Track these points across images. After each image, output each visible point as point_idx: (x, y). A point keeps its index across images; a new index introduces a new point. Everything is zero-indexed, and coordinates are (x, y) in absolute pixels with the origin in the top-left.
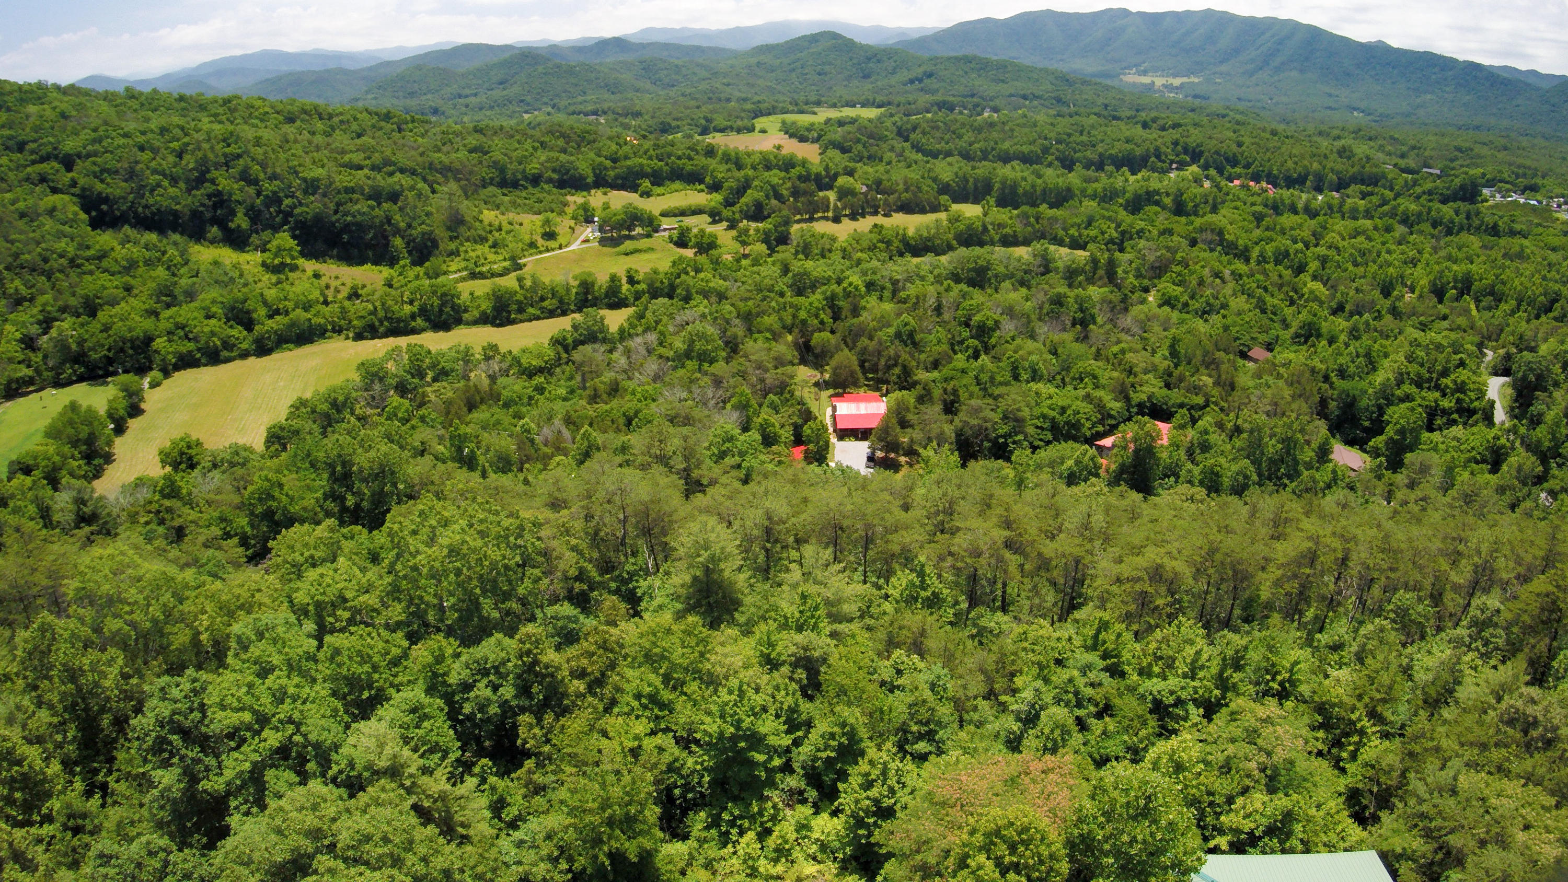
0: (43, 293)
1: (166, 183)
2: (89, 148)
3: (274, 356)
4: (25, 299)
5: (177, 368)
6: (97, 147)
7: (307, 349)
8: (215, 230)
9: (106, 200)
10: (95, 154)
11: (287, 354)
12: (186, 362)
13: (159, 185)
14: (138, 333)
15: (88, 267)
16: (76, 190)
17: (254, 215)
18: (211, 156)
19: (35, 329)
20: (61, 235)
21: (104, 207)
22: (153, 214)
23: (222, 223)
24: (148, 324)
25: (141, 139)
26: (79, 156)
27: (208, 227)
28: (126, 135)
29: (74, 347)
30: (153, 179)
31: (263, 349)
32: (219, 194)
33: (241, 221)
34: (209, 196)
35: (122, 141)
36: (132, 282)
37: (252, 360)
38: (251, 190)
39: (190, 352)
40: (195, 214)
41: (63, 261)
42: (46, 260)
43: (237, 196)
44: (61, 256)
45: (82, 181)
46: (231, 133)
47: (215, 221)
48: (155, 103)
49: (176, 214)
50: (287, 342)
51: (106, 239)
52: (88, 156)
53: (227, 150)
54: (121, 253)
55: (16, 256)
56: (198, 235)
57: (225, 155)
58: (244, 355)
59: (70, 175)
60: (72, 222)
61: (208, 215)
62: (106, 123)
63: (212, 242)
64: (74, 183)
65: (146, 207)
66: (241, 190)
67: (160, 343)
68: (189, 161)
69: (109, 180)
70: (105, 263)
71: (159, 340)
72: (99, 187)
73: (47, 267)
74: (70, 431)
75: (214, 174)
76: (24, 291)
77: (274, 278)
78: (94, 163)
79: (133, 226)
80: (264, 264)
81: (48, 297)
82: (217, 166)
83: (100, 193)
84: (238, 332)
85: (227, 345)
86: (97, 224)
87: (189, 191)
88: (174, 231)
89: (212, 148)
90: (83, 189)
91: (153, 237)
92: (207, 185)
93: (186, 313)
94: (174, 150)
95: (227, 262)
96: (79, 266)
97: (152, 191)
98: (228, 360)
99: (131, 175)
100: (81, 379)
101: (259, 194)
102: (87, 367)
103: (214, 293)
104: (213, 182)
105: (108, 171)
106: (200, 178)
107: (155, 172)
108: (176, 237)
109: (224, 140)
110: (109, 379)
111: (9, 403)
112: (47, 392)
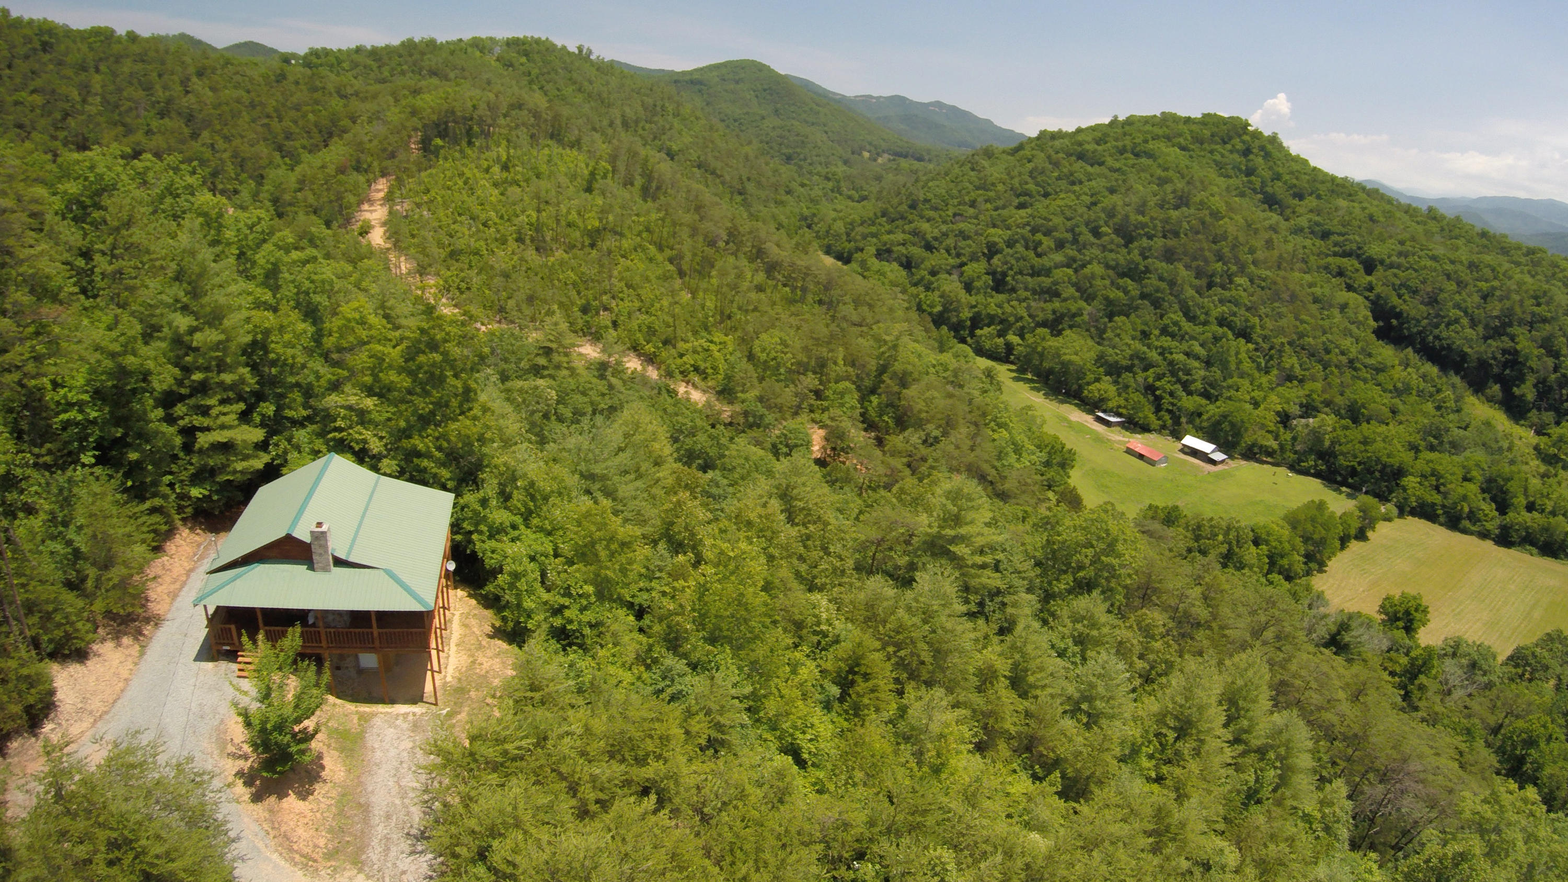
0: (1314, 379)
1: (1465, 321)
2: (1394, 258)
3: (1513, 552)
4: (1296, 378)
5: (1413, 513)
6: (1402, 260)
7: (1548, 563)
8: (1495, 389)
9: (1398, 315)
10: (1399, 267)
11: (1527, 557)
12: (1425, 512)
13: (1457, 321)
14: (1395, 462)
15: (1364, 373)
16: (1372, 296)
17: (1544, 390)
18: (1518, 310)
19: (1295, 410)
20: (1347, 333)
21: (1394, 322)
22: (1442, 348)
23: (1507, 385)
24: (1404, 457)
25: (1449, 267)
26: (1382, 262)
27: (1490, 383)
28: (1434, 258)
29: (1327, 443)
30: (1454, 313)
31: (1504, 539)
32: (1516, 352)
33: (1527, 391)
34: (1505, 352)
35: (1429, 263)
36: (1401, 407)
37: (1489, 544)
38: (1550, 362)
39: (1434, 504)
40: (1483, 364)
41: (1344, 359)
42: (1328, 351)
43: (1533, 363)
44: (1343, 353)
45: (1379, 289)
46: (1545, 293)
47: (1499, 379)
48: (1457, 231)
49: (1464, 356)
50: (1532, 544)
51: (1386, 353)
52: (1391, 266)
53: (1536, 309)
54: (1398, 373)
55: (1301, 336)
56: (1478, 386)
57: (1533, 314)
58: (1484, 535)
59: (1369, 278)
60: (1359, 324)
61: (1496, 370)
62: (1413, 239)
63: (1490, 400)
64: (1370, 288)
65: (1437, 337)
66: (1539, 358)
67: (1411, 481)
68: (1495, 308)
69: (1406, 297)
70: (1381, 377)
71: (1411, 478)
72: (1395, 300)
73: (1326, 357)
74: (1309, 527)
75: (1516, 330)
76: (1298, 371)
77: (1543, 468)
78: (1395, 275)
79: (1417, 351)
80: (1536, 448)
81: (1318, 385)
82: (1521, 323)
83: (1394, 307)
84: (1488, 508)
85: (1472, 516)
86: (1382, 334)
87: (1486, 338)
88: (1457, 373)
89: (1521, 301)
90: (1378, 297)
91: (1433, 370)
92: (1505, 338)
93: (1446, 463)
94: (1480, 290)
95: (1500, 428)
96: (1355, 369)
97: (1448, 325)
98: (1465, 531)
99: (1433, 301)
100: (1318, 475)
101: (1556, 369)
102: (1329, 467)
103: (1480, 456)
104: (1512, 338)
105: (1408, 288)
106: (1497, 330)
107: (1457, 306)
108: (1456, 380)
109: (1536, 297)
110: (1344, 489)
111: (1243, 463)
112: (1283, 471)
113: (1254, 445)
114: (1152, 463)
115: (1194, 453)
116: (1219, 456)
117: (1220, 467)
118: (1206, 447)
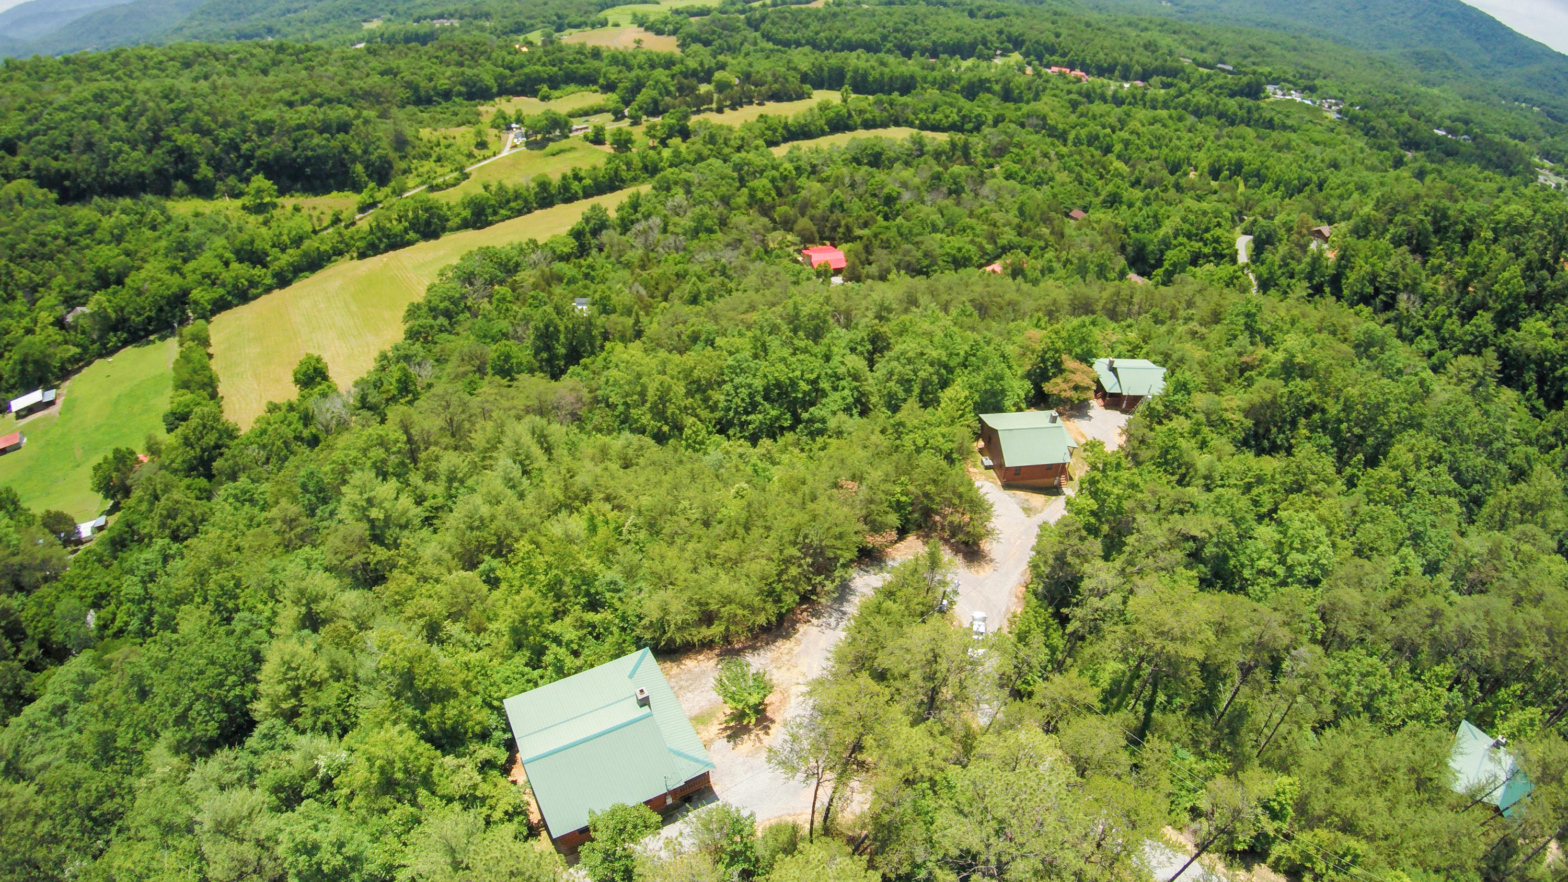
0: (52, 276)
1: (126, 147)
2: (28, 128)
3: (296, 286)
4: (38, 285)
5: (214, 313)
6: (36, 126)
7: (321, 274)
8: (180, 184)
9: (67, 175)
10: (36, 133)
11: (306, 281)
12: (221, 306)
13: (119, 151)
14: (173, 289)
15: (84, 242)
16: (31, 173)
17: (216, 164)
18: (159, 114)
19: (61, 310)
20: (44, 218)
21: (67, 182)
22: (122, 180)
23: (187, 177)
24: (175, 281)
25: (80, 109)
26: (19, 138)
27: (173, 183)
29: (113, 315)
30: (112, 146)
31: (283, 281)
32: (178, 149)
33: (206, 172)
34: (170, 153)
36: (131, 247)
37: (276, 292)
38: (208, 140)
39: (222, 296)
40: (160, 172)
41: (60, 242)
42: (43, 245)
43: (197, 149)
44: (55, 238)
45: (33, 163)
47: (178, 176)
49: (142, 175)
50: (302, 271)
51: (88, 213)
52: (30, 136)
53: (172, 106)
54: (107, 223)
55: (12, 247)
56: (166, 192)
57: (172, 111)
58: (269, 290)
59: (18, 159)
60: (43, 204)
61: (172, 171)
62: (29, 101)
63: (182, 195)
64: (26, 167)
65: (113, 174)
66: (198, 142)
67: (196, 294)
69: (63, 156)
70: (98, 235)
71: (193, 292)
72: (55, 164)
73: (46, 250)
75: (167, 131)
76: (35, 278)
78: (40, 143)
79: (102, 195)
80: (244, 208)
81: (60, 279)
82: (168, 123)
83: (58, 171)
84: (256, 270)
85: (251, 283)
86: (68, 200)
87: (149, 151)
90: (37, 170)
91: (127, 202)
92: (162, 143)
93: (204, 263)
95: (207, 211)
96: (75, 243)
97: (115, 159)
98: (256, 297)
99: (89, 146)
100: (125, 344)
101: (216, 142)
102: (129, 332)
103: (219, 241)
104: (169, 138)
105: (60, 147)
106: (155, 139)
107: (111, 139)
110: (152, 338)
111: (68, 383)
112: (98, 363)
113: (63, 364)
114: (17, 447)
115: (30, 410)
116: (51, 395)
117: (59, 402)
118: (36, 396)
